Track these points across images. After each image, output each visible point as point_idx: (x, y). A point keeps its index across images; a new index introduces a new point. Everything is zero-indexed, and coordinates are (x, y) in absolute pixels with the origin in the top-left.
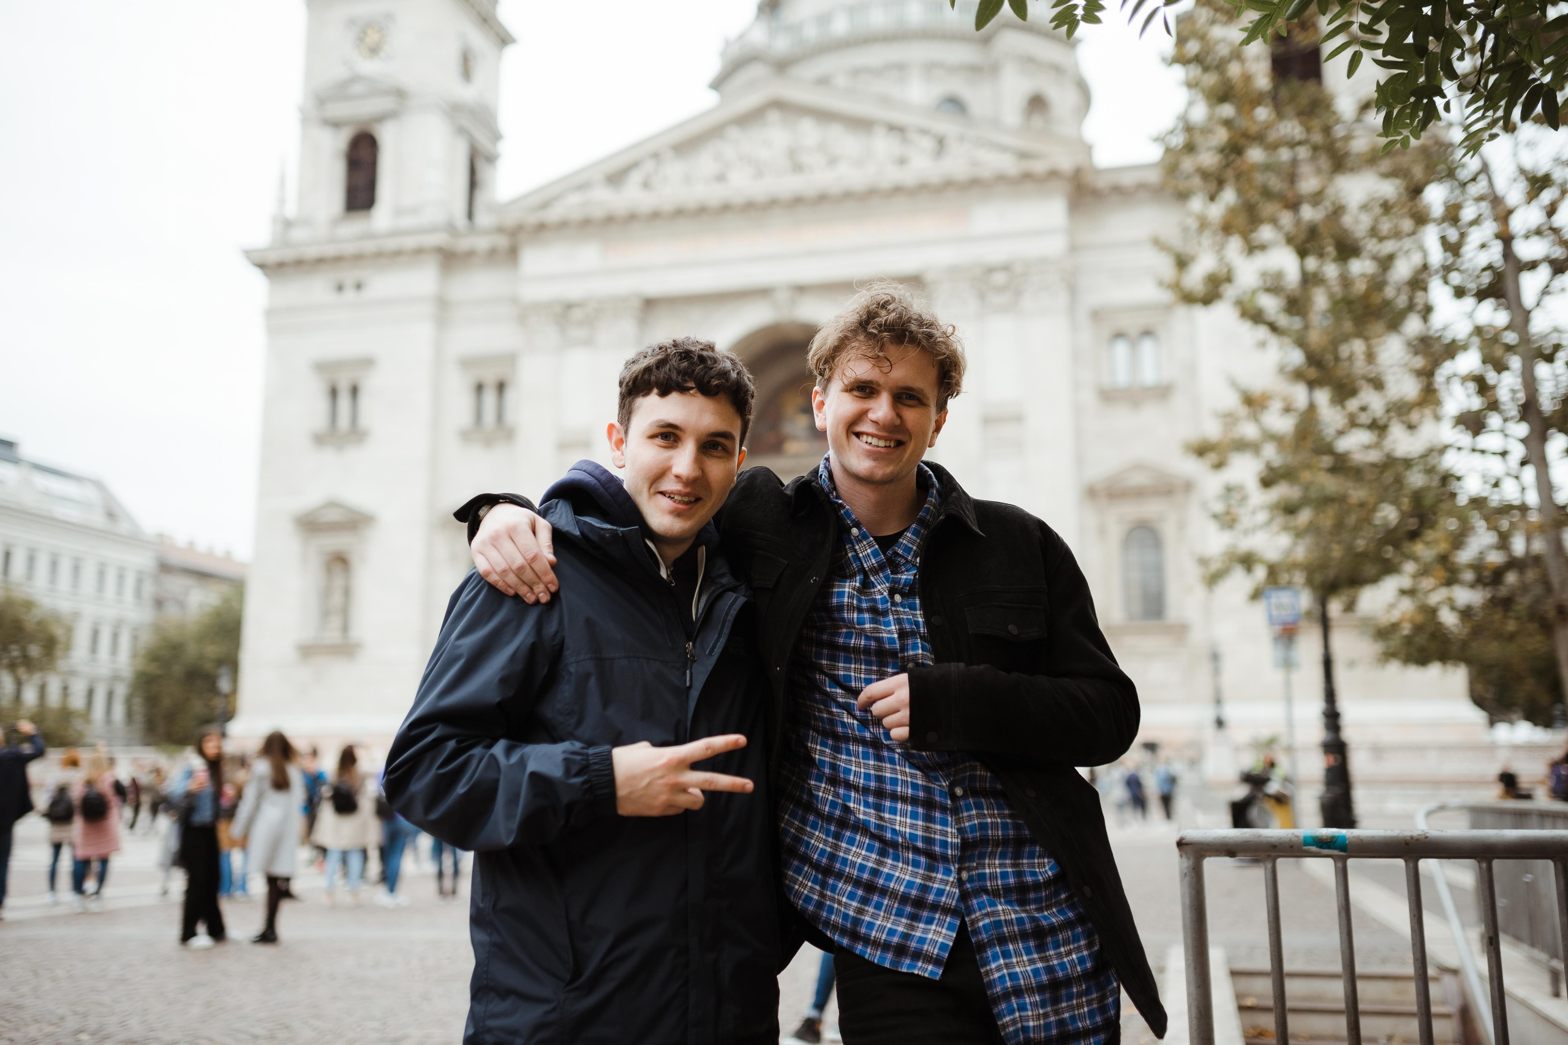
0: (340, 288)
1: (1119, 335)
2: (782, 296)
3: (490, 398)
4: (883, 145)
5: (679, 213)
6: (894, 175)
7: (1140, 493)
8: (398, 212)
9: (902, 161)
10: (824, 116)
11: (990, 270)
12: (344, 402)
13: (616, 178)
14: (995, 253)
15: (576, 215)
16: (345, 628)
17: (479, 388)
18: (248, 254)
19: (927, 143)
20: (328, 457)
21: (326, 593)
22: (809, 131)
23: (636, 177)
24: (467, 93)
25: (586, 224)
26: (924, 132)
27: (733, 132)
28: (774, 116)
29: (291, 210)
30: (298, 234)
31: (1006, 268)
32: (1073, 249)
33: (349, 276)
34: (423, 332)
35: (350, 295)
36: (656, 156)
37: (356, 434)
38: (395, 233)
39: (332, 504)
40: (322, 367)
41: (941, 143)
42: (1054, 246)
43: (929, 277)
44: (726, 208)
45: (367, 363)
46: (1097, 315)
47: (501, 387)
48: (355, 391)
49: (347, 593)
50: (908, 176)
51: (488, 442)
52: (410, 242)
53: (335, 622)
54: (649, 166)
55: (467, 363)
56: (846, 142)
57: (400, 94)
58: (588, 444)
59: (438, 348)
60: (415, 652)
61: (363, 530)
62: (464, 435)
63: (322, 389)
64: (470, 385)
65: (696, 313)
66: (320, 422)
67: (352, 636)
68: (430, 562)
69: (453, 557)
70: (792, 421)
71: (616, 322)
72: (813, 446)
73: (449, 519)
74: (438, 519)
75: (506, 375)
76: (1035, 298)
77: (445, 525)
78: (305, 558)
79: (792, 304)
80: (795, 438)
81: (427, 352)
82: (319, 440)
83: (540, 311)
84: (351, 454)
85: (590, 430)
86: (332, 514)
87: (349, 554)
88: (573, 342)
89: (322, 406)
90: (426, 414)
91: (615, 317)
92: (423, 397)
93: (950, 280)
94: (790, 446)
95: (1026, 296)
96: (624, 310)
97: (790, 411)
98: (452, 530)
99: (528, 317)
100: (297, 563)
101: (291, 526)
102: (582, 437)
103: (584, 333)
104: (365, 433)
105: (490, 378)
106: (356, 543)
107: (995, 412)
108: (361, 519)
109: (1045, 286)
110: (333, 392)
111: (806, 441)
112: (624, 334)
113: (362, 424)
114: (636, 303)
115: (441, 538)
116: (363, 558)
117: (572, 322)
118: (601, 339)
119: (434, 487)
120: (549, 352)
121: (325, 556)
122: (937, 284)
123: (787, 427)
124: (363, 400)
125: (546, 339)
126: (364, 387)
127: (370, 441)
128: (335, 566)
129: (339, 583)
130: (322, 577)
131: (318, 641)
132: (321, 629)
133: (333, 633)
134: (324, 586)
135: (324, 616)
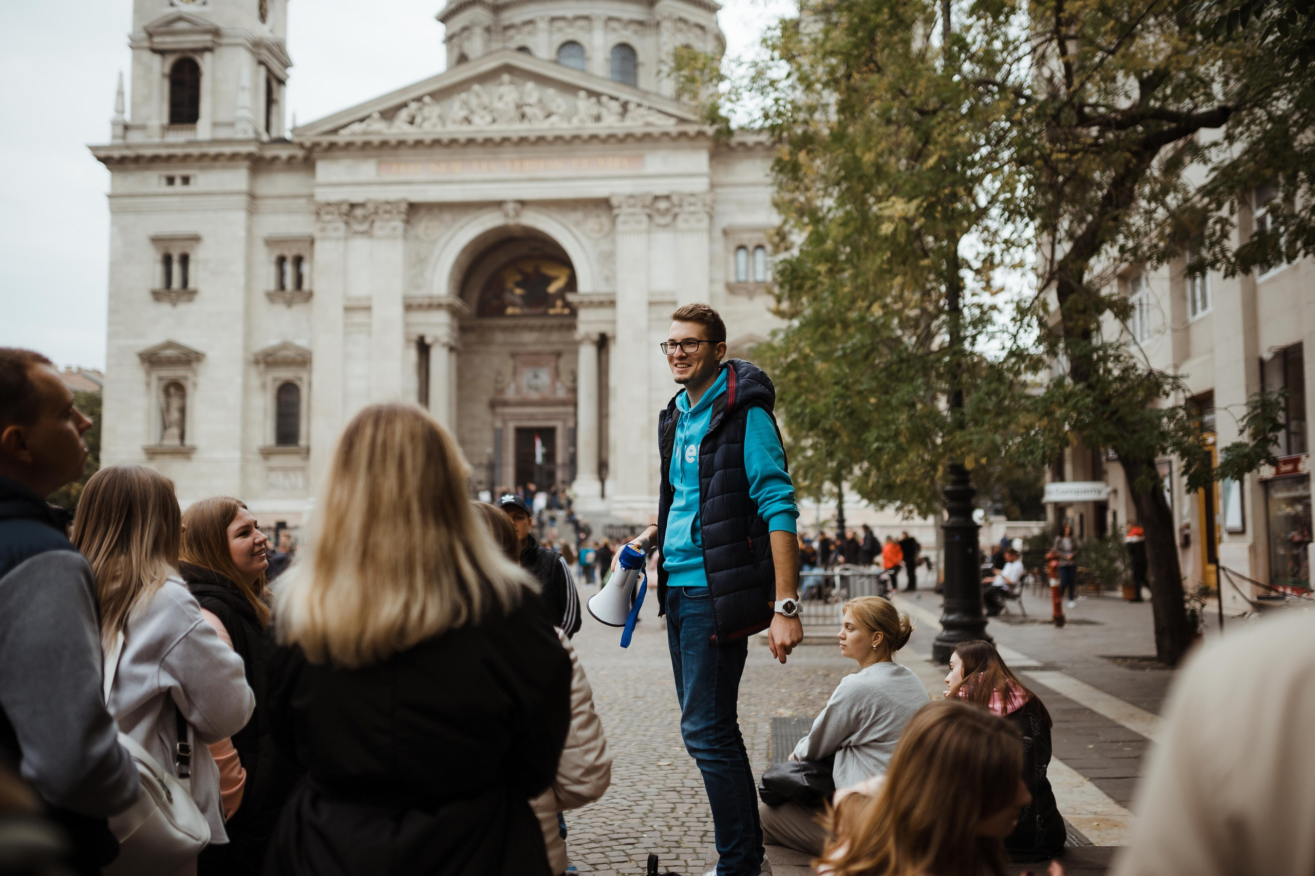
0: (171, 181)
1: (742, 247)
2: (510, 207)
3: (290, 268)
4: (584, 105)
5: (436, 143)
6: (591, 128)
8: (215, 125)
9: (598, 118)
10: (542, 80)
11: (656, 198)
12: (176, 269)
13: (389, 114)
14: (661, 187)
15: (359, 140)
16: (182, 436)
17: (281, 261)
18: (94, 149)
19: (615, 106)
20: (165, 308)
21: (165, 411)
22: (532, 91)
23: (404, 114)
24: (263, 31)
25: (366, 145)
26: (612, 98)
27: (476, 87)
28: (506, 77)
29: (127, 117)
30: (135, 137)
31: (667, 197)
32: (713, 186)
33: (178, 173)
34: (240, 217)
35: (178, 186)
36: (419, 99)
37: (187, 292)
38: (214, 142)
39: (170, 345)
40: (156, 240)
41: (625, 106)
42: (700, 185)
43: (615, 201)
44: (471, 142)
45: (196, 239)
46: (726, 233)
47: (298, 261)
48: (185, 260)
49: (183, 410)
50: (601, 129)
51: (289, 303)
52: (227, 150)
53: (174, 431)
54: (414, 106)
55: (270, 242)
56: (558, 101)
57: (216, 32)
58: (368, 309)
59: (249, 230)
60: (237, 455)
61: (195, 365)
62: (270, 296)
63: (158, 257)
64: (273, 258)
65: (447, 217)
66: (158, 282)
67: (188, 442)
68: (246, 389)
69: (264, 386)
70: (512, 292)
71: (388, 220)
72: (527, 310)
73: (260, 358)
74: (251, 358)
75: (303, 253)
76: (686, 221)
77: (257, 362)
78: (148, 384)
79: (517, 214)
80: (514, 305)
81: (242, 233)
82: (157, 296)
83: (331, 209)
84: (183, 308)
85: (369, 298)
86: (169, 352)
87: (183, 382)
88: (356, 233)
89: (158, 270)
90: (242, 280)
91: (387, 216)
92: (239, 267)
93: (630, 206)
94: (510, 310)
95: (680, 218)
96: (395, 212)
97: (510, 285)
98: (262, 367)
99: (322, 212)
100: (142, 388)
101: (136, 360)
102: (364, 303)
103: (364, 227)
104: (194, 292)
105: (290, 254)
106: (189, 374)
107: (657, 298)
108: (193, 356)
109: (693, 213)
110: (167, 260)
111: (521, 307)
112: (394, 229)
113: (191, 285)
114: (403, 207)
115: (254, 372)
116: (195, 385)
117: (355, 218)
118: (377, 232)
119: (248, 334)
120: (338, 239)
121: (164, 383)
122: (620, 207)
123: (508, 297)
124: (192, 268)
125: (336, 229)
126: (192, 257)
127: (198, 298)
128: (172, 390)
129: (175, 403)
130: (162, 398)
131: (161, 445)
132: (162, 437)
133: (172, 441)
134: (164, 406)
135: (165, 427)
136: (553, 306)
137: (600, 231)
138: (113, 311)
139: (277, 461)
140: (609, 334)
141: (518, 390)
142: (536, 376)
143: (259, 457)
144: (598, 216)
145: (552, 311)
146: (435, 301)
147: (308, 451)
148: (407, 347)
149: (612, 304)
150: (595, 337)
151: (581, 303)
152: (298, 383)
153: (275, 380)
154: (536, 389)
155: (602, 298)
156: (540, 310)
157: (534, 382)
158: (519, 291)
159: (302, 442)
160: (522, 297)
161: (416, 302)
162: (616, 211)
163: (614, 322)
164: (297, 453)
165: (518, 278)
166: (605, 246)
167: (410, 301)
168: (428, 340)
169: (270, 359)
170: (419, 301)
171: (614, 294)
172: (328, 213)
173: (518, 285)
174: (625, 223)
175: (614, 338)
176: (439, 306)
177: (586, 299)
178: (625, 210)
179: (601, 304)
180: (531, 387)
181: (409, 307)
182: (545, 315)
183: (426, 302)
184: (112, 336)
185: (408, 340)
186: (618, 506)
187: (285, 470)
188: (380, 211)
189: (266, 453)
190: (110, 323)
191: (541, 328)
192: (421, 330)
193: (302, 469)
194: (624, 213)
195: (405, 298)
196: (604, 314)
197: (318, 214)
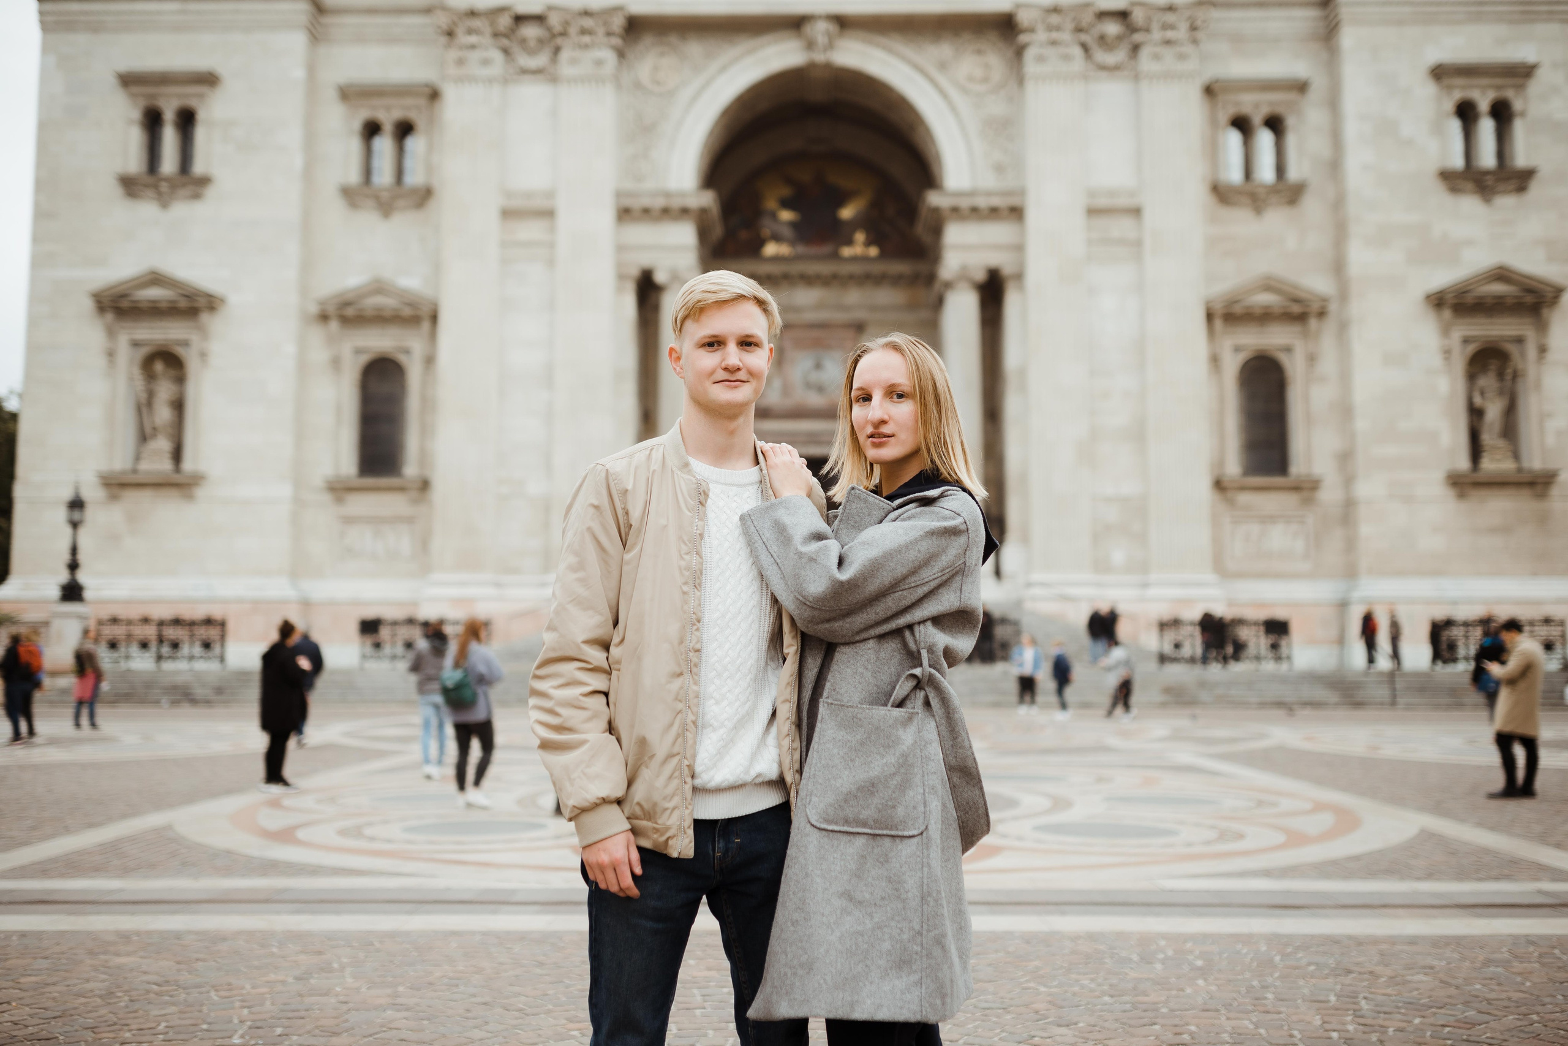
1: (1238, 120)
2: (820, 30)
3: (384, 145)
7: (1263, 317)
11: (1101, 15)
12: (169, 136)
16: (177, 455)
17: (372, 130)
20: (147, 209)
21: (144, 406)
31: (1123, 14)
34: (298, 40)
37: (189, 180)
39: (156, 279)
40: (129, 81)
43: (1024, 18)
45: (208, 80)
46: (1211, 91)
47: (403, 130)
48: (187, 120)
49: (178, 406)
51: (386, 208)
53: (162, 444)
55: (349, 94)
58: (548, 214)
59: (311, 69)
60: (285, 491)
61: (205, 317)
62: (349, 195)
63: (136, 114)
64: (357, 125)
65: (695, 48)
66: (134, 162)
67: (189, 464)
68: (303, 367)
69: (336, 363)
70: (774, 216)
71: (586, 47)
72: (801, 249)
73: (331, 309)
74: (313, 309)
75: (413, 116)
76: (1157, 57)
77: (324, 317)
78: (111, 354)
79: (830, 46)
80: (777, 238)
81: (299, 73)
82: (130, 185)
83: (476, 23)
84: (182, 210)
85: (550, 194)
86: (154, 293)
87: (180, 351)
88: (524, 71)
89: (136, 137)
90: (298, 161)
91: (586, 39)
92: (292, 136)
93: (1050, 28)
94: (771, 249)
95: (1145, 53)
96: (601, 31)
97: (771, 204)
98: (334, 325)
99: (460, 31)
100: (99, 361)
101: (89, 304)
102: (539, 203)
103: (541, 60)
104: (204, 181)
105: (388, 119)
106: (194, 338)
107: (1102, 202)
108: (202, 302)
109: (1168, 42)
110: (152, 120)
111: (792, 243)
112: (599, 63)
113: (199, 167)
114: (618, 23)
115: (317, 335)
116: (203, 355)
117: (523, 42)
118: (565, 68)
119: (307, 266)
120: (490, 81)
121: (144, 351)
122: (1031, 30)
123: (767, 227)
124: (201, 134)
125: (486, 62)
126: (201, 116)
127: (210, 192)
128: (159, 367)
129: (165, 391)
130: (139, 382)
131: (135, 471)
132: (138, 458)
133: (158, 463)
134: (143, 396)
135: (144, 437)
136: (849, 242)
137: (985, 80)
138: (42, 215)
139: (363, 504)
140: (1007, 270)
141: (786, 390)
142: (818, 366)
143: (327, 498)
144: (979, 52)
145: (847, 252)
146: (676, 203)
147: (425, 485)
148: (619, 290)
149: (1016, 213)
150: (981, 276)
151: (955, 210)
152: (402, 358)
153: (358, 351)
154: (820, 389)
155: (996, 201)
156: (826, 249)
157: (814, 377)
158: (786, 215)
159: (410, 470)
160: (794, 225)
161: (637, 204)
162: (1023, 38)
163: (1019, 248)
164: (401, 489)
165: (786, 191)
166: (997, 107)
167: (628, 202)
168: (660, 277)
169: (350, 312)
170: (646, 202)
171: (1022, 192)
172: (470, 31)
173: (786, 204)
174: (1041, 59)
175: (1019, 276)
176: (685, 212)
177: (965, 203)
178: (1041, 36)
179: (994, 213)
180: (808, 385)
181: (625, 214)
182: (835, 256)
183: (659, 203)
184: (38, 262)
185: (621, 277)
186: (1037, 591)
187: (376, 521)
188: (573, 30)
189: (338, 489)
190: (37, 239)
191: (826, 281)
192: (645, 260)
193: (410, 520)
194: (1036, 43)
195: (619, 194)
196: (998, 232)
197: (450, 34)
